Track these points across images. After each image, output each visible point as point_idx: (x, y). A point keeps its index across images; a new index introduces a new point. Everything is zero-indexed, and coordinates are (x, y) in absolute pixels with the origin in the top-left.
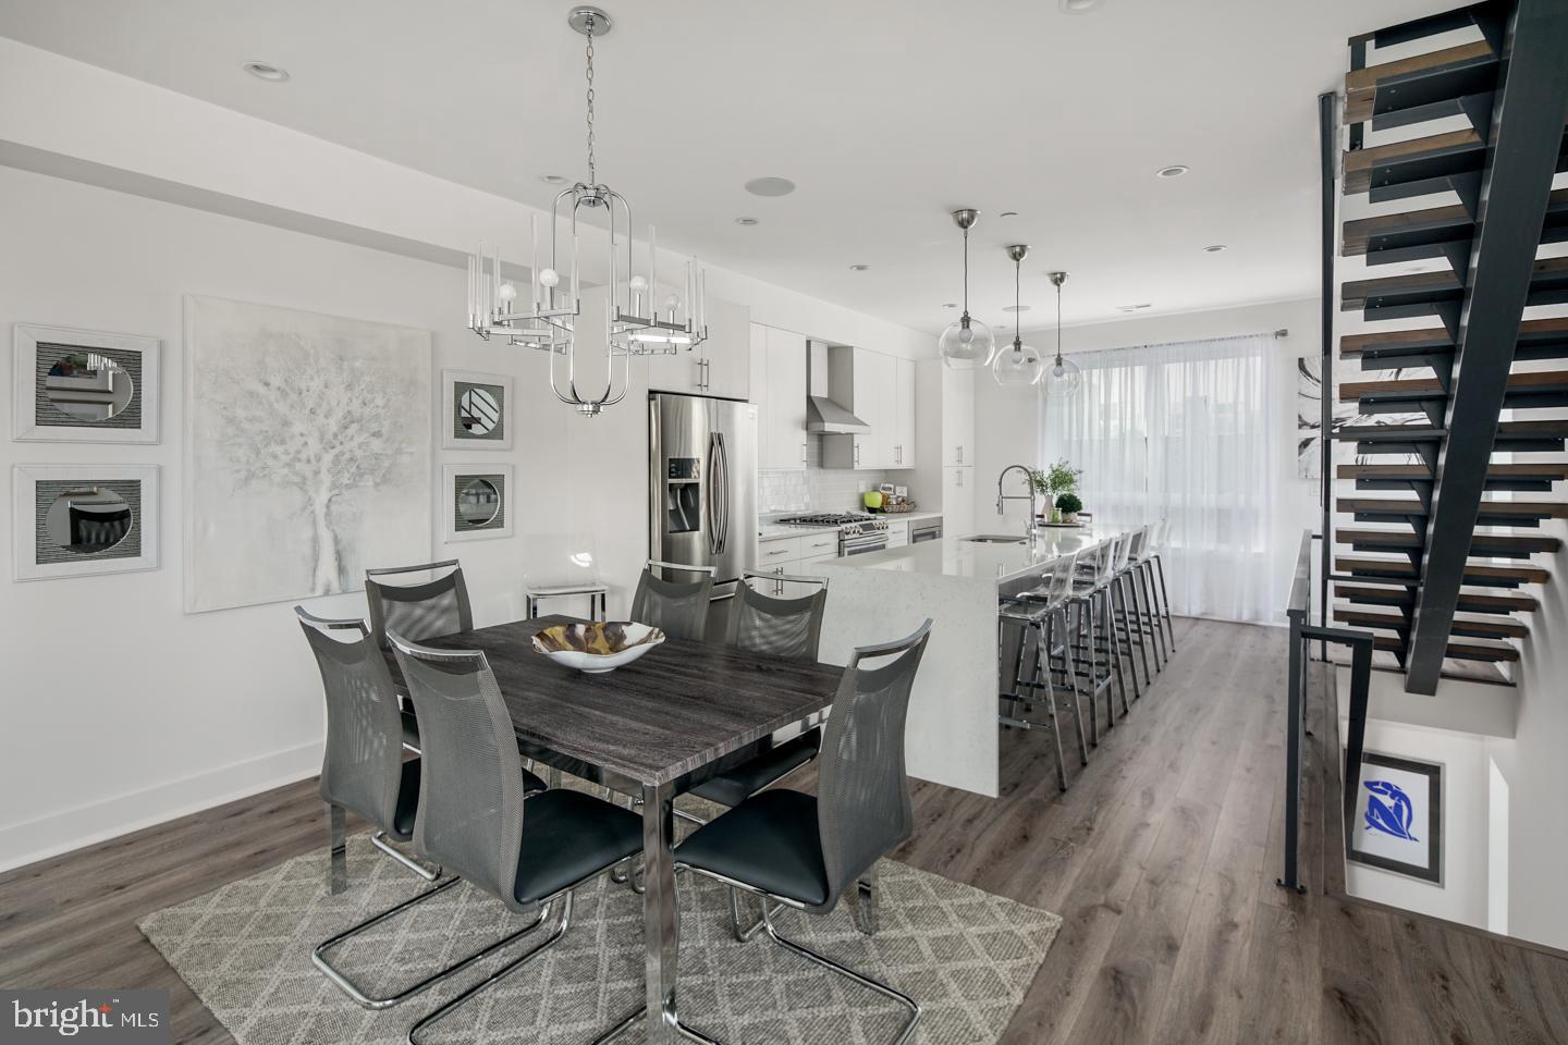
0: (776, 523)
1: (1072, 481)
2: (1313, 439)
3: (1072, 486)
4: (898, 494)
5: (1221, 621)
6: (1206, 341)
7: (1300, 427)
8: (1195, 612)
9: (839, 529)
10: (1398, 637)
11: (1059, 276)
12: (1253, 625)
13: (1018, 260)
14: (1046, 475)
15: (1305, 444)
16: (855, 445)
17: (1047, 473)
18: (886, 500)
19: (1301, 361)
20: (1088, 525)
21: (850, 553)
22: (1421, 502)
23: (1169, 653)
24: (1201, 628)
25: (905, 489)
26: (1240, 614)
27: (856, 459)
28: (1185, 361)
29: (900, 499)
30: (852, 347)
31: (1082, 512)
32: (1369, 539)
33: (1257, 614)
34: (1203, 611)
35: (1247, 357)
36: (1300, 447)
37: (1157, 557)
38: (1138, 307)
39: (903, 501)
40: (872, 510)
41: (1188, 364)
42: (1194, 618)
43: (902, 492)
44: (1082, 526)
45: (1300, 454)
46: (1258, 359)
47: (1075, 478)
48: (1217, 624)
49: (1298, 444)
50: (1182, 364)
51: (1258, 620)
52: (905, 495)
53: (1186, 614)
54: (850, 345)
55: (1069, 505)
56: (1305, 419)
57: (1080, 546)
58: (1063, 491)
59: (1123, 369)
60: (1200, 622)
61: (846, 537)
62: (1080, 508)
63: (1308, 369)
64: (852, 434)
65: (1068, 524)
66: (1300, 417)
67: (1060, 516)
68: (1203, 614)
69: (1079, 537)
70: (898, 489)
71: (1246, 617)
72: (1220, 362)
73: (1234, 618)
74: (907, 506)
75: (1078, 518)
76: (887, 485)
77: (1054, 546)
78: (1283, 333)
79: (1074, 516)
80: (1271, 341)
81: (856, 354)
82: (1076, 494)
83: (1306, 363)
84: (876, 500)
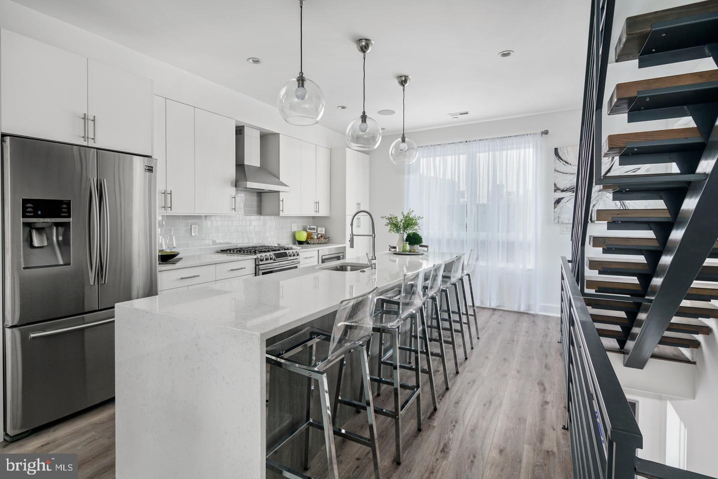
0: (218, 252)
1: (415, 224)
2: (563, 198)
3: (416, 227)
4: (319, 232)
5: (508, 311)
6: (501, 138)
7: (555, 191)
8: (493, 306)
9: (255, 257)
10: (621, 330)
11: (403, 79)
12: (527, 314)
13: (364, 52)
14: (399, 220)
15: (558, 201)
16: (281, 199)
17: (400, 218)
18: (309, 236)
19: (556, 150)
20: (425, 253)
21: (263, 274)
22: (657, 239)
23: (475, 341)
24: (496, 316)
25: (324, 229)
26: (519, 307)
27: (281, 209)
28: (489, 152)
29: (320, 235)
30: (279, 134)
31: (422, 244)
32: (613, 266)
33: (529, 307)
34: (498, 305)
35: (525, 148)
36: (555, 203)
37: (468, 275)
38: (461, 114)
39: (322, 237)
40: (301, 243)
41: (490, 153)
42: (493, 309)
43: (322, 231)
44: (422, 254)
45: (555, 208)
46: (531, 150)
47: (418, 221)
48: (506, 313)
49: (554, 202)
50: (487, 153)
51: (529, 310)
52: (324, 233)
53: (488, 306)
54: (278, 132)
55: (414, 240)
56: (558, 185)
57: (421, 268)
58: (410, 231)
59: (453, 156)
60: (496, 312)
61: (261, 263)
62: (422, 242)
63: (560, 154)
64: (279, 192)
65: (411, 253)
66: (555, 184)
67: (408, 247)
68: (499, 306)
69: (420, 261)
70: (319, 229)
71: (522, 309)
72: (509, 152)
73: (516, 309)
74: (325, 239)
75: (420, 248)
76: (312, 227)
77: (405, 267)
78: (546, 132)
79: (417, 247)
80: (539, 137)
81: (282, 139)
82: (420, 233)
83: (559, 151)
84: (303, 236)
